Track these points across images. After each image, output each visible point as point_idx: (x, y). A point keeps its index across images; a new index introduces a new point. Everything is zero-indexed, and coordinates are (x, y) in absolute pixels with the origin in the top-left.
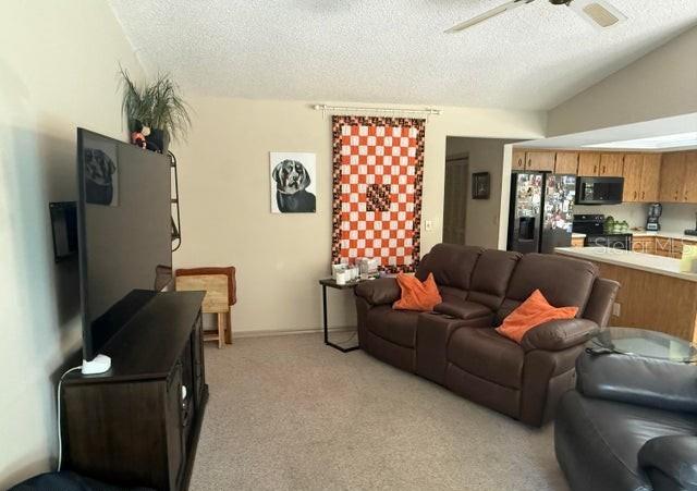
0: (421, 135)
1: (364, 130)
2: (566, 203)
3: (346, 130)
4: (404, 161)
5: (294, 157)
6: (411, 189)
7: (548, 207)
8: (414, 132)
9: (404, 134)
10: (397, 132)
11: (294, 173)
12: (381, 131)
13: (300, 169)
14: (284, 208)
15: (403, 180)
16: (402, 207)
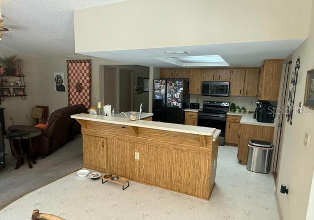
0: (90, 65)
1: (74, 64)
2: (178, 94)
3: (70, 65)
4: (85, 75)
5: (59, 74)
6: (88, 85)
7: (169, 95)
8: (88, 64)
9: (85, 65)
10: (83, 64)
11: (59, 79)
12: (78, 64)
13: (60, 77)
14: (58, 90)
15: (85, 81)
16: (86, 91)
